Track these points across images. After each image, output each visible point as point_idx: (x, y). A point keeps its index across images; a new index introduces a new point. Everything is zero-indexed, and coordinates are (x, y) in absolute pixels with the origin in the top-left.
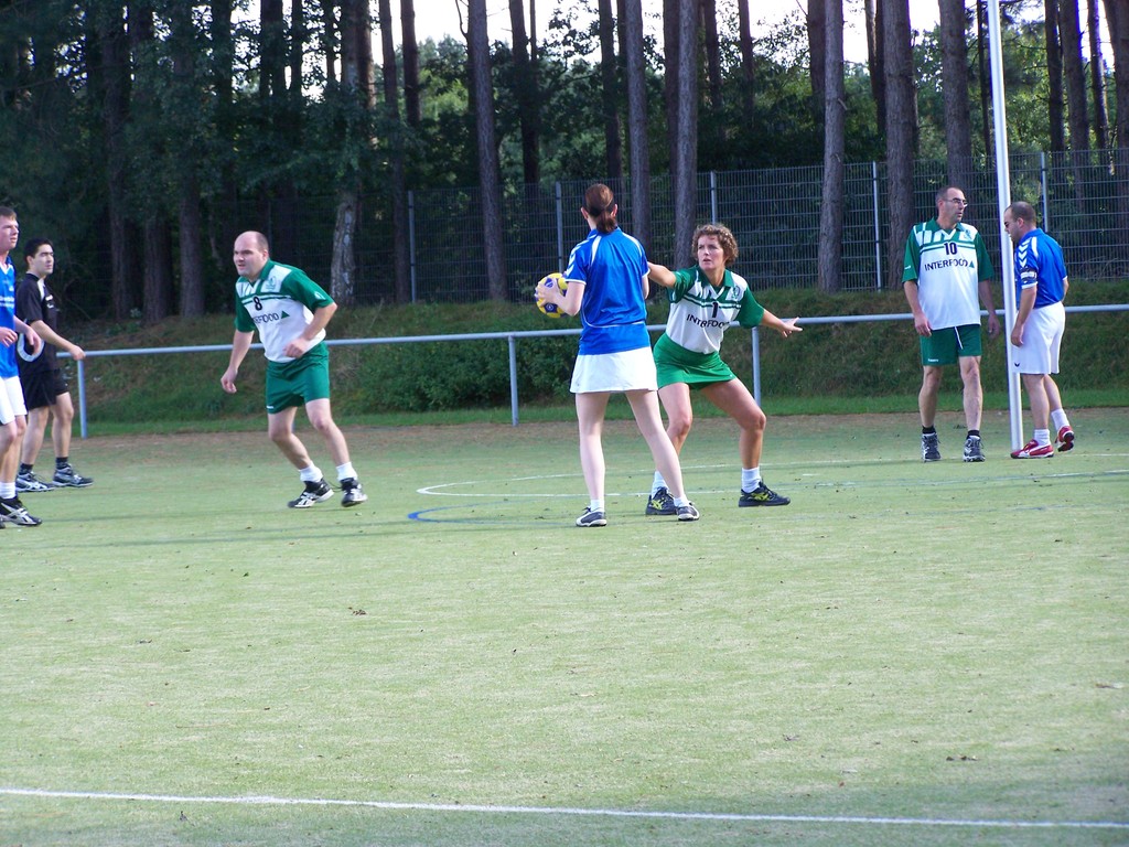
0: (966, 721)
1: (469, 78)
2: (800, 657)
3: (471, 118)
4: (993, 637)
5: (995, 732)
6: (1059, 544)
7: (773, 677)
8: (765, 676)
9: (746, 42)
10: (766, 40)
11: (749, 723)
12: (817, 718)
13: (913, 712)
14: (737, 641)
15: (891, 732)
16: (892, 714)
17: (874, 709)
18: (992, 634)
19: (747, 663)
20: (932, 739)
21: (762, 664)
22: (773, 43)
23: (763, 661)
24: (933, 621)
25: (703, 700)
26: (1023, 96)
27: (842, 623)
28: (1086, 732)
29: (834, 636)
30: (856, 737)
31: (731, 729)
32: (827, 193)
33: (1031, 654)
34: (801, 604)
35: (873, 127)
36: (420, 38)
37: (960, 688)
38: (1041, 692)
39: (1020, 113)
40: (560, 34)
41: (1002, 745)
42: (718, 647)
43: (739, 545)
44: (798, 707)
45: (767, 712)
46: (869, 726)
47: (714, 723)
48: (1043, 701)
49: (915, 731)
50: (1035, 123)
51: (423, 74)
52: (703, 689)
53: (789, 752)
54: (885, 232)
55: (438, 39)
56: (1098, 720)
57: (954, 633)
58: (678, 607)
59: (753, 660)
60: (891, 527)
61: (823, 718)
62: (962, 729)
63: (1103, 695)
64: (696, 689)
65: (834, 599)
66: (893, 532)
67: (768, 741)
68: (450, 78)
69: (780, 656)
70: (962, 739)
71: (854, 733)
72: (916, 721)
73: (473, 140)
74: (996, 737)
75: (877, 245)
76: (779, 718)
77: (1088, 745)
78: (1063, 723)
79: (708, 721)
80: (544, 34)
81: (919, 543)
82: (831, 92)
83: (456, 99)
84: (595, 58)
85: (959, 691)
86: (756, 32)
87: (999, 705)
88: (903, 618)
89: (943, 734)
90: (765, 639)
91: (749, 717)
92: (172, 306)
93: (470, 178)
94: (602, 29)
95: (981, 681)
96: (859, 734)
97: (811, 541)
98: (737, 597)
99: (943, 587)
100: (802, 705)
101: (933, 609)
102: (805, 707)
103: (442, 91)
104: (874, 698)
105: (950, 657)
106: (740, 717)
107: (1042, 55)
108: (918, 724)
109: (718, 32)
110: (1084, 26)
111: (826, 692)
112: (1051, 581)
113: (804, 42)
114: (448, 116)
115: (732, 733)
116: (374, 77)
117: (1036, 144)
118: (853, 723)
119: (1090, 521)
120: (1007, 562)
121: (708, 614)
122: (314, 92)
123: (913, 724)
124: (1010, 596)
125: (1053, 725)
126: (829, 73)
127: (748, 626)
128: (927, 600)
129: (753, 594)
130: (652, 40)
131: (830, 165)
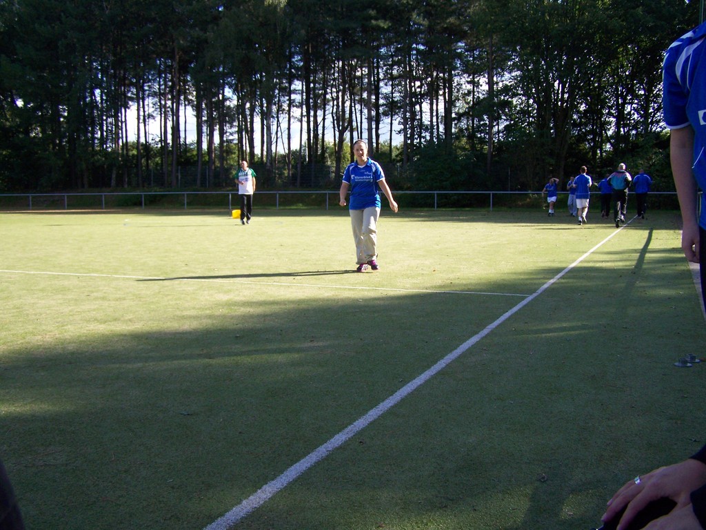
1: (137, 148)
3: (137, 155)
22: (191, 144)
32: (199, 171)
36: (129, 140)
40: (154, 141)
51: (129, 148)
55: (132, 141)
68: (134, 148)
73: (137, 159)
75: (207, 180)
80: (150, 141)
82: (200, 154)
83: (135, 152)
84: (159, 146)
86: (187, 143)
92: (83, 186)
93: (137, 166)
94: (161, 141)
103: (132, 151)
107: (237, 148)
109: (181, 143)
110: (244, 144)
113: (196, 145)
114: (133, 155)
116: (120, 147)
122: (110, 150)
126: (200, 150)
130: (169, 143)
131: (200, 166)
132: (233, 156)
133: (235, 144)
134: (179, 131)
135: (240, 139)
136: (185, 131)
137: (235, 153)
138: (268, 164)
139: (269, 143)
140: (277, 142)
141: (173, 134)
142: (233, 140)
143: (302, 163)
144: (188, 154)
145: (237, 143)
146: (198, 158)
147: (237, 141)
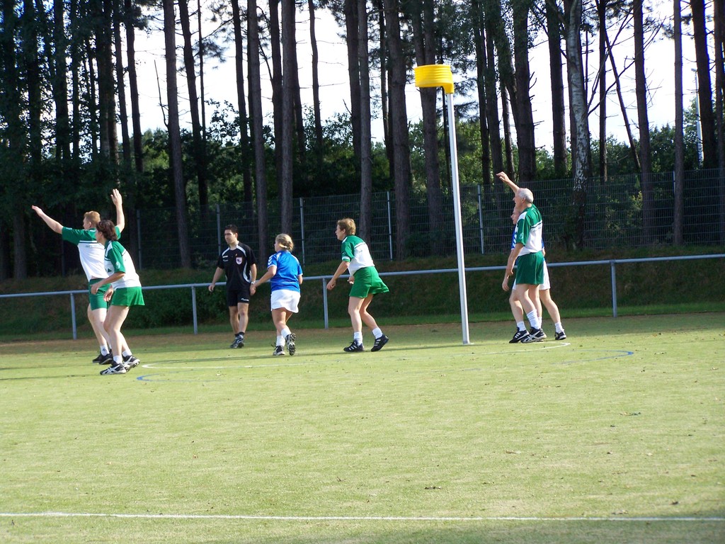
0: (436, 470)
2: (347, 442)
4: (451, 430)
5: (451, 475)
7: (332, 451)
8: (328, 451)
9: (319, 129)
10: (329, 128)
11: (319, 474)
12: (355, 471)
13: (407, 467)
14: (313, 435)
15: (395, 476)
16: (396, 468)
17: (386, 465)
19: (318, 445)
20: (417, 479)
21: (326, 445)
22: (335, 128)
24: (419, 423)
25: (294, 463)
26: (468, 157)
27: (370, 426)
28: (500, 475)
29: (365, 432)
30: (376, 480)
31: (309, 476)
32: (363, 209)
33: (471, 438)
34: (348, 416)
35: (388, 173)
37: (432, 454)
38: (477, 456)
39: (467, 166)
40: (219, 124)
41: (455, 481)
44: (345, 465)
45: (329, 468)
46: (383, 474)
47: (300, 474)
48: (477, 460)
49: (408, 476)
52: (294, 458)
53: (340, 487)
54: (394, 229)
56: (507, 468)
57: (430, 428)
58: (281, 419)
59: (322, 444)
61: (359, 470)
62: (434, 474)
63: (510, 457)
65: (366, 414)
67: (329, 482)
69: (336, 441)
70: (433, 479)
71: (376, 477)
72: (409, 471)
74: (452, 478)
75: (390, 236)
76: (335, 471)
77: (501, 481)
78: (489, 471)
79: (297, 473)
82: (364, 154)
85: (432, 456)
86: (323, 124)
87: (454, 463)
88: (402, 422)
89: (423, 477)
90: (328, 433)
91: (319, 471)
94: (241, 122)
95: (444, 451)
96: (378, 478)
101: (419, 418)
102: (349, 465)
104: (387, 460)
106: (314, 471)
107: (478, 134)
109: (304, 124)
111: (361, 458)
112: (483, 404)
113: (350, 130)
115: (309, 478)
118: (375, 472)
123: (407, 472)
125: (483, 471)
126: (363, 144)
130: (268, 129)
131: (364, 193)
133: (473, 120)
135: (487, 104)
136: (316, 87)
138: (581, 175)
139: (580, 108)
140: (603, 104)
141: (277, 99)
142: (465, 107)
144: (328, 159)
145: (479, 115)
146: (358, 169)
147: (479, 109)
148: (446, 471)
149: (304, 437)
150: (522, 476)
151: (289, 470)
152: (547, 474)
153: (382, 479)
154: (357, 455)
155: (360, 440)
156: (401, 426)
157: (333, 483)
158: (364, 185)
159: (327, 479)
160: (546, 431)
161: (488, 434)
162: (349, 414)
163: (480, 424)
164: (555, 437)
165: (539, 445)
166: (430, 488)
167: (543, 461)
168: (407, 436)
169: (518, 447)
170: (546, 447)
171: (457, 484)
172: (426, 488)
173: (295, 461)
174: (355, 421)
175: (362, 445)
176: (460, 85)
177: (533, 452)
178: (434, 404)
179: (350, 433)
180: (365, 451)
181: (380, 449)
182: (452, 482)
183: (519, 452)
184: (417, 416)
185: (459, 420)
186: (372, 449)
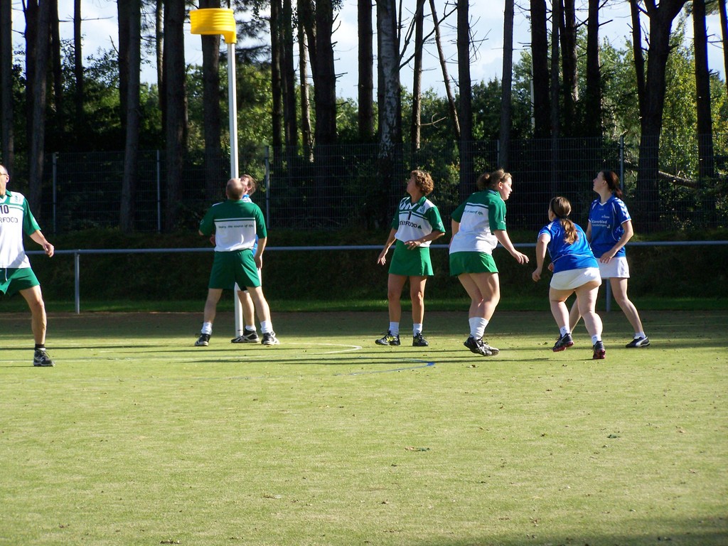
0: (177, 518)
2: (79, 473)
4: (203, 462)
5: (194, 525)
6: (255, 402)
7: (59, 485)
8: (54, 485)
9: (79, 69)
10: (92, 69)
11: (39, 516)
12: (83, 513)
13: (145, 511)
14: (40, 461)
15: (129, 524)
16: (131, 512)
17: (120, 508)
18: (204, 460)
19: (44, 476)
20: (154, 529)
21: (53, 477)
22: (97, 71)
23: (54, 474)
24: (167, 451)
25: (13, 499)
26: (258, 110)
27: (109, 451)
28: (253, 527)
29: (102, 460)
30: (106, 527)
31: (28, 519)
32: (127, 169)
33: (225, 474)
34: (85, 437)
35: (159, 127)
37: (176, 495)
38: (228, 500)
39: (256, 120)
41: (197, 534)
42: (27, 465)
43: (51, 397)
44: (72, 506)
45: (52, 509)
46: (115, 519)
47: (17, 515)
48: (228, 505)
49: (144, 524)
50: (264, 127)
52: (13, 493)
53: (62, 535)
54: (163, 196)
56: (261, 519)
57: (179, 459)
58: (6, 437)
59: (49, 474)
60: (150, 388)
61: (87, 513)
62: (174, 523)
63: (267, 503)
64: (9, 492)
65: (106, 435)
66: (151, 391)
67: (50, 528)
69: (67, 472)
70: (173, 530)
71: (105, 524)
72: (146, 517)
74: (195, 528)
75: (159, 203)
76: (59, 513)
77: (252, 536)
78: (239, 521)
79: (13, 514)
81: (166, 399)
82: (131, 104)
85: (176, 498)
86: (85, 64)
87: (200, 508)
88: (148, 448)
89: (161, 526)
90: (58, 460)
91: (40, 512)
95: (191, 492)
96: (108, 525)
97: (98, 395)
98: (45, 432)
99: (177, 428)
100: (75, 504)
101: (168, 443)
102: (76, 506)
104: (121, 501)
105: (173, 475)
106: (34, 511)
108: (146, 519)
109: (62, 63)
111: (92, 496)
112: (246, 427)
113: (116, 72)
115: (28, 522)
117: (265, 141)
118: (106, 518)
119: (278, 387)
120: (220, 413)
121: (25, 442)
123: (143, 519)
124: (218, 436)
125: (232, 521)
126: (130, 92)
127: (49, 452)
128: (166, 437)
129: (55, 430)
130: (18, 68)
131: (129, 151)
132: (258, 111)
133: (263, 66)
134: (53, 21)
135: (281, 47)
136: (77, 20)
137: (263, 100)
138: (386, 139)
139: (392, 61)
140: (418, 56)
141: (29, 34)
142: (255, 51)
143: (515, 134)
144: (89, 108)
145: (270, 61)
146: (124, 122)
147: (271, 54)
148: (189, 519)
149: (28, 464)
150: (277, 530)
151: (5, 509)
152: (308, 529)
153: (112, 527)
154: (88, 492)
155: (94, 471)
156: (145, 454)
157: (54, 530)
158: (129, 141)
159: (48, 524)
160: (315, 469)
161: (246, 469)
162: (86, 434)
163: (239, 455)
164: (325, 478)
165: (304, 487)
166: (167, 542)
167: (306, 510)
168: (150, 469)
169: (279, 490)
170: (312, 490)
171: (199, 538)
172: (162, 542)
173: (14, 496)
174: (92, 445)
175: (96, 478)
176: (249, 24)
177: (296, 496)
178: (188, 426)
179: (84, 461)
180: (98, 487)
181: (116, 485)
182: (193, 535)
183: (279, 497)
184: (166, 440)
185: (214, 448)
186: (107, 485)
